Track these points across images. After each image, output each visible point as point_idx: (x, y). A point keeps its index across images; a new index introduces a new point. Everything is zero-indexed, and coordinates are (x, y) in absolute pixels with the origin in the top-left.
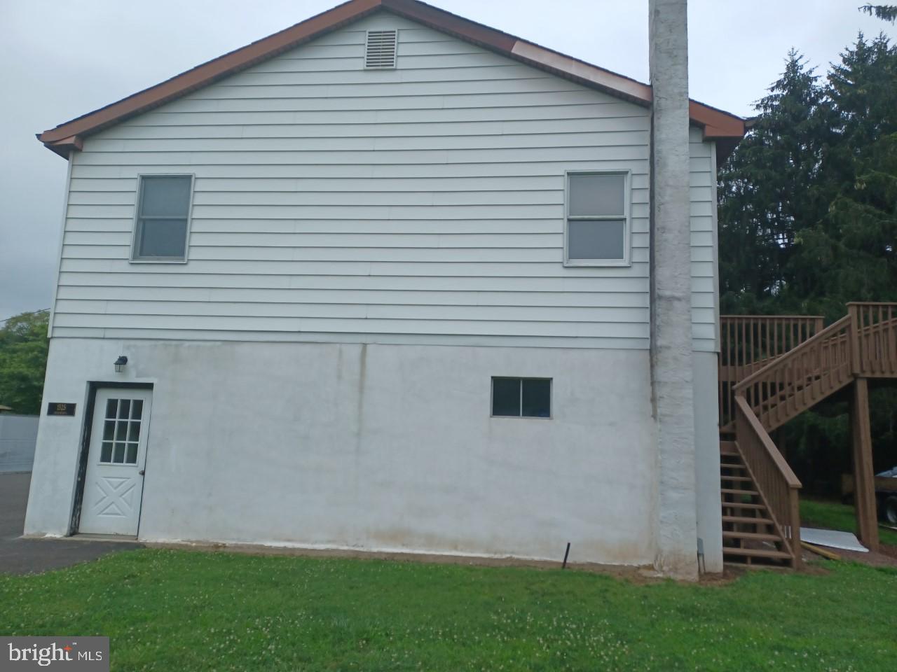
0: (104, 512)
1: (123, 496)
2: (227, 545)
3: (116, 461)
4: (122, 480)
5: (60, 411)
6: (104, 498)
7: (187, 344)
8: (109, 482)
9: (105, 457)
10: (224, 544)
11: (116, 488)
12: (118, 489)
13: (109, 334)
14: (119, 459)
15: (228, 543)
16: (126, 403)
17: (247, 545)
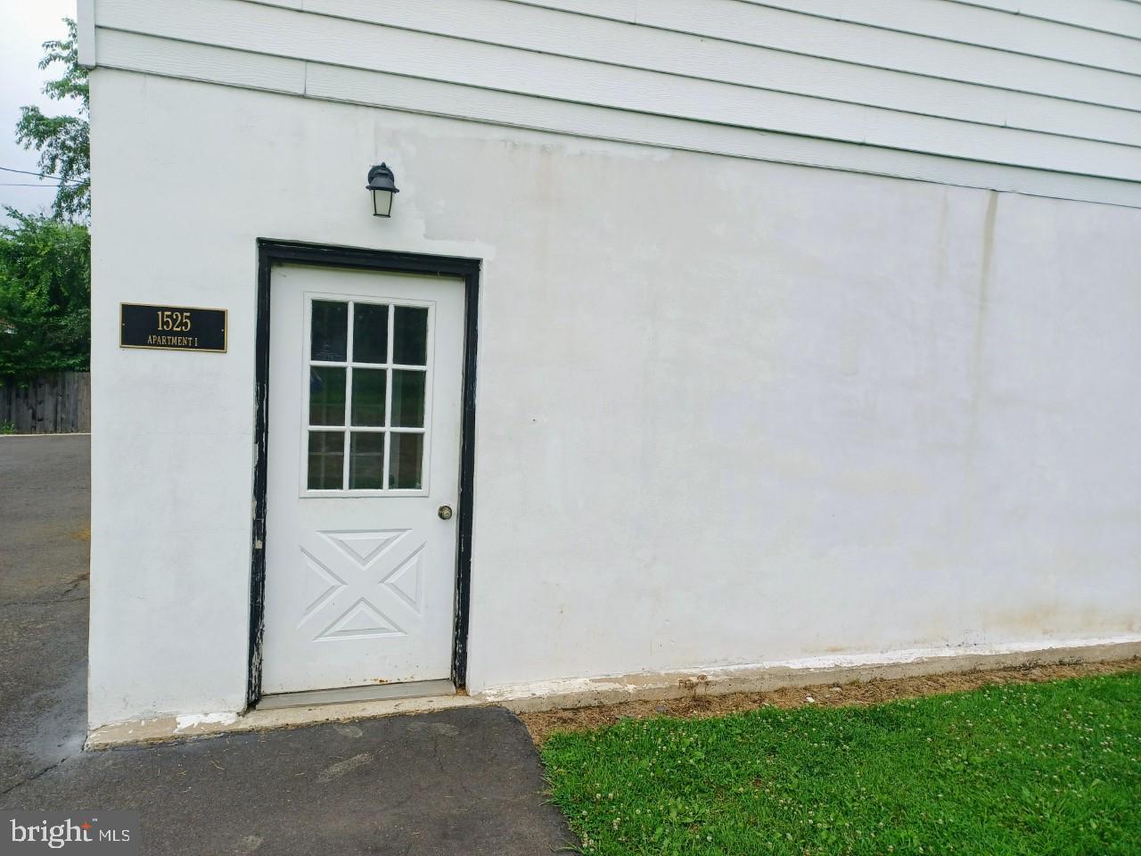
0: (338, 627)
1: (392, 580)
2: (710, 678)
3: (357, 483)
4: (383, 536)
5: (172, 333)
6: (333, 588)
7: (573, 146)
8: (341, 543)
9: (323, 474)
10: (703, 677)
11: (365, 561)
12: (371, 563)
13: (320, 83)
14: (367, 479)
15: (712, 671)
16: (371, 315)
17: (753, 672)
